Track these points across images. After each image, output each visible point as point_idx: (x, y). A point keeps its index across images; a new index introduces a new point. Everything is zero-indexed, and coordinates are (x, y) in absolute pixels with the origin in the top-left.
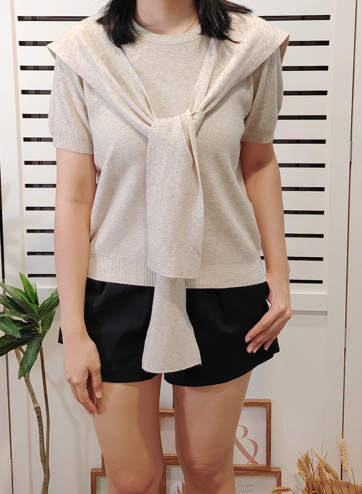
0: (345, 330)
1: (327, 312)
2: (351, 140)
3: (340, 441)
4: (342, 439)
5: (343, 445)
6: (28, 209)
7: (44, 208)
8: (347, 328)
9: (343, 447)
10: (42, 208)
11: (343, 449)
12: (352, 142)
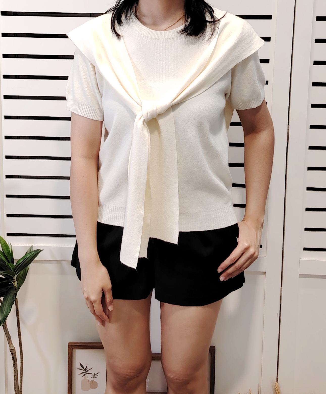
0: (281, 289)
1: (265, 272)
2: (288, 124)
3: (275, 385)
4: (276, 383)
5: (277, 388)
6: (7, 177)
7: (21, 177)
8: (283, 286)
9: (277, 390)
10: (20, 177)
11: (277, 392)
12: (289, 126)
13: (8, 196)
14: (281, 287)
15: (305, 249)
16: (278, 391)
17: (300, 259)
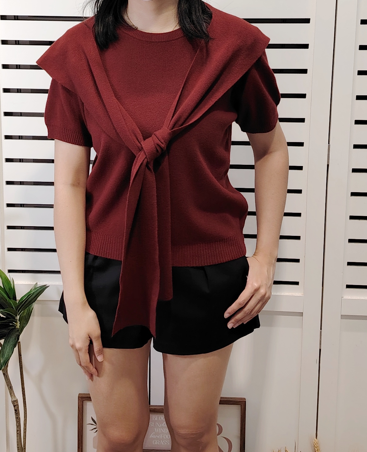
0: (320, 331)
1: (303, 313)
2: (329, 143)
3: (314, 441)
4: (315, 439)
5: (317, 444)
6: (9, 205)
7: (24, 205)
9: (316, 447)
11: (316, 449)
12: (330, 145)
13: (9, 227)
14: (321, 329)
15: (348, 286)
16: (318, 448)
17: (342, 297)
